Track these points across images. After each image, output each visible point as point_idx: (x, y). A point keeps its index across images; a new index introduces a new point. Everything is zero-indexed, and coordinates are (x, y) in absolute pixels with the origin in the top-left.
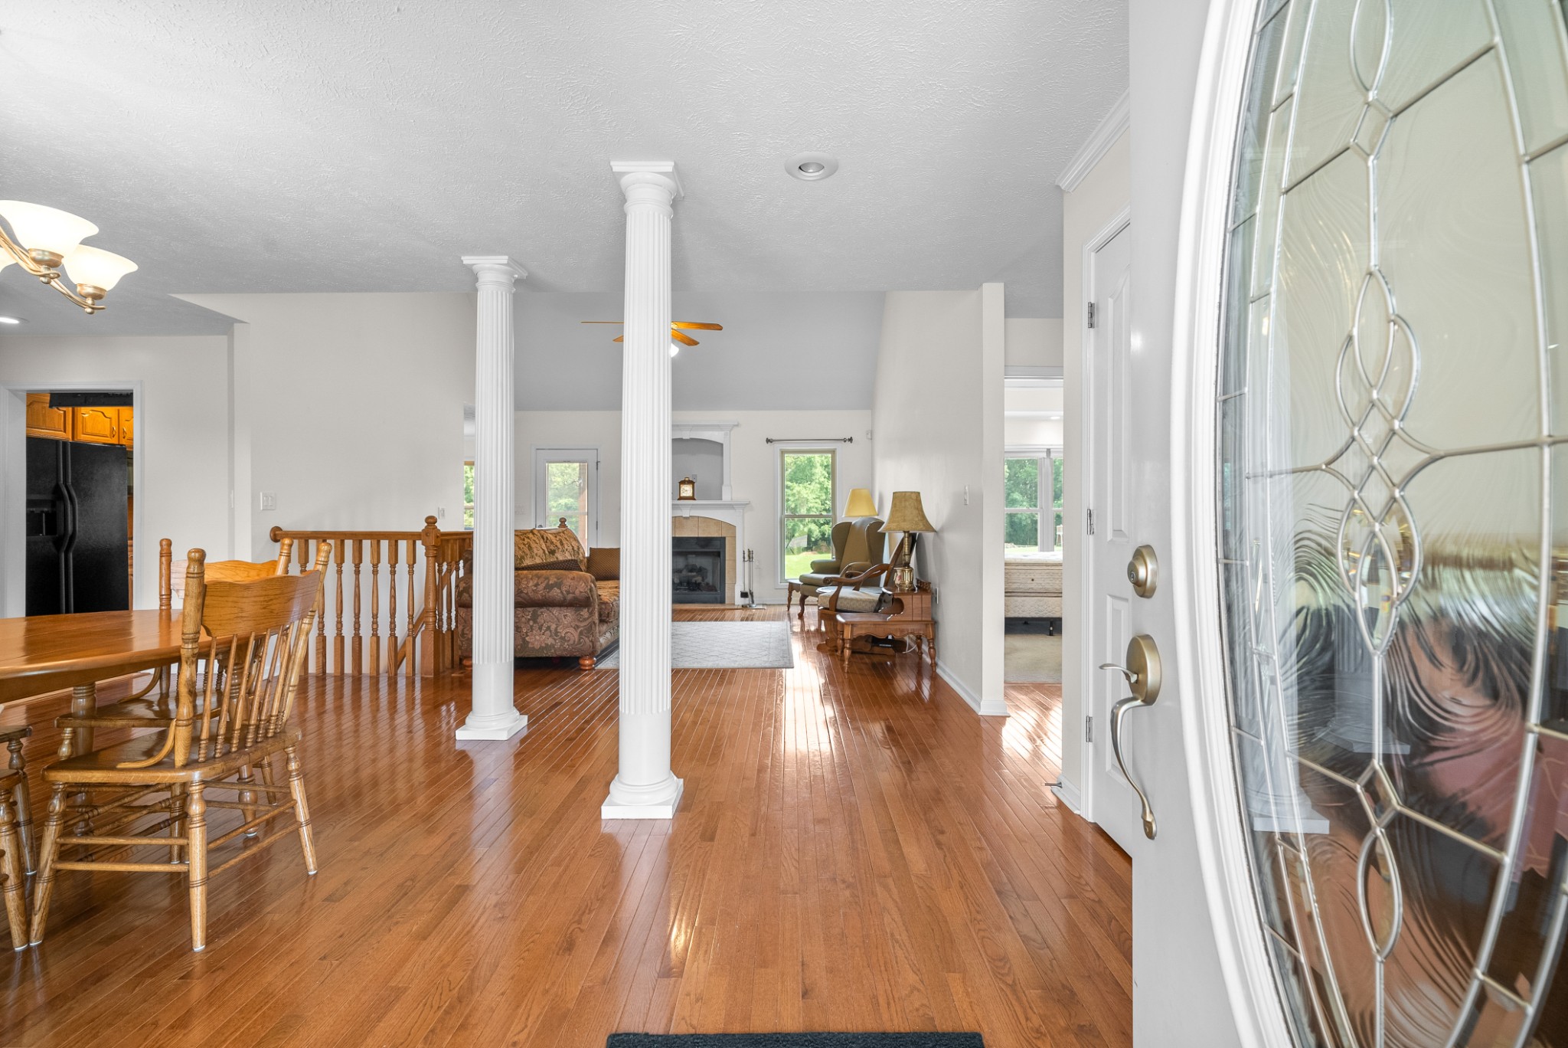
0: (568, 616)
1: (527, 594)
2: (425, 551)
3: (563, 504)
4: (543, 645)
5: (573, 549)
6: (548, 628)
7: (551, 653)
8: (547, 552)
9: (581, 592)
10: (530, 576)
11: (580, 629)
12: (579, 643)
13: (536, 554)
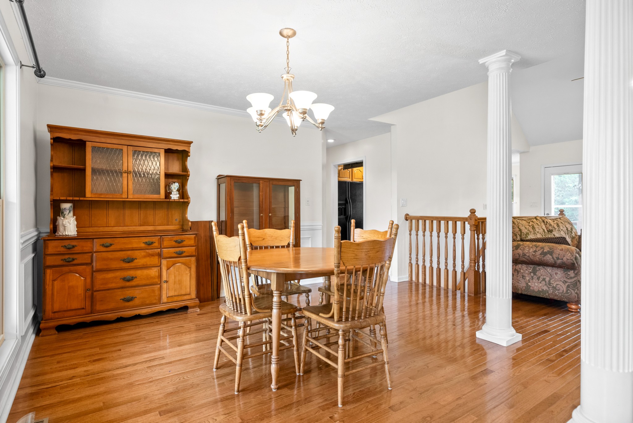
0: (559, 274)
1: (529, 256)
2: (469, 227)
3: (574, 200)
4: (540, 290)
5: (567, 229)
6: (544, 280)
7: (546, 296)
8: (546, 231)
9: (568, 259)
10: (531, 246)
11: (567, 284)
12: (567, 292)
13: (538, 232)
